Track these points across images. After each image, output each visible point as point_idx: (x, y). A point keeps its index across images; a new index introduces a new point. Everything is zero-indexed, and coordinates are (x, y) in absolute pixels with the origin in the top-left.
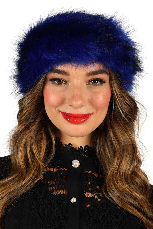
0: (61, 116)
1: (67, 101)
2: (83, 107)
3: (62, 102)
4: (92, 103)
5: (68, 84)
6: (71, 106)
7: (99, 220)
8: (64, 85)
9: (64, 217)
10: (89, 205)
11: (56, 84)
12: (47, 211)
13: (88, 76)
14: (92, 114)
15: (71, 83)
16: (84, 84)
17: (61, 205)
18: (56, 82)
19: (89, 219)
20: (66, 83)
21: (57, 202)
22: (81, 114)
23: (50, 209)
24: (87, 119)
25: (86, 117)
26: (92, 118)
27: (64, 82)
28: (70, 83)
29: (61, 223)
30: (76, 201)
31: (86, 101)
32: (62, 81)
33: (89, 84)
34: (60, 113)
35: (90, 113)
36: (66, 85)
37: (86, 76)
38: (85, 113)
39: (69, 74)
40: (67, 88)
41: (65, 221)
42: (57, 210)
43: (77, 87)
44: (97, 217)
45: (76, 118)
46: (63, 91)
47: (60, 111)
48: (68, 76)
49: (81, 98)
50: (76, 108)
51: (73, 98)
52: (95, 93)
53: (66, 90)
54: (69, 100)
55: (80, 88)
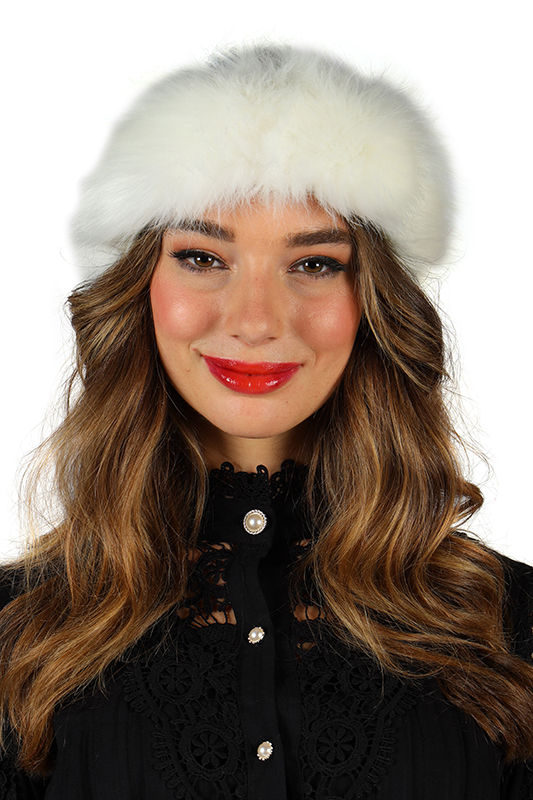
0: (203, 370)
1: (224, 320)
2: (275, 342)
3: (210, 324)
4: (301, 329)
5: (228, 269)
6: (235, 336)
7: (338, 686)
8: (218, 271)
9: (229, 689)
10: (305, 646)
11: (193, 268)
12: (175, 679)
13: (293, 246)
14: (302, 365)
15: (238, 265)
16: (278, 271)
17: (217, 656)
18: (192, 261)
19: (309, 688)
20: (224, 266)
21: (206, 648)
22: (266, 364)
24: (286, 379)
25: (283, 373)
26: (300, 379)
27: (216, 264)
28: (235, 266)
29: (220, 709)
30: (265, 636)
31: (286, 323)
32: (209, 259)
33: (293, 271)
34: (203, 361)
35: (298, 360)
36: (223, 272)
37: (284, 246)
38: (279, 362)
39: (233, 236)
40: (225, 281)
41: (231, 702)
42: (207, 673)
43: (257, 279)
44: (335, 680)
45: (250, 375)
46: (214, 291)
47: (201, 355)
48: (229, 244)
49: (268, 311)
50: (253, 344)
51: (244, 313)
52: (311, 300)
53: (222, 289)
54: (231, 318)
55: (266, 281)
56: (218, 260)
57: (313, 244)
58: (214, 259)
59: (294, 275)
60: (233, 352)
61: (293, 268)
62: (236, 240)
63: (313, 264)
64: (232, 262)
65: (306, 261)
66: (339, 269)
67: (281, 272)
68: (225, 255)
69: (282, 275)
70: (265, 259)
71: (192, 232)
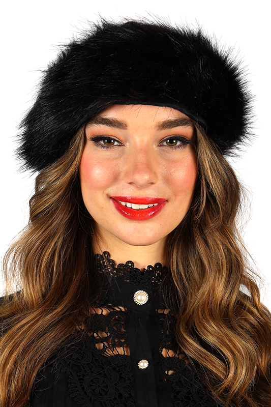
0: (111, 207)
1: (122, 175)
2: (153, 185)
3: (115, 178)
5: (124, 146)
6: (131, 183)
7: (192, 396)
8: (117, 147)
9: (130, 394)
11: (103, 146)
12: (99, 386)
13: (161, 129)
15: (129, 143)
17: (121, 374)
18: (102, 142)
19: (175, 397)
20: (121, 144)
21: (114, 369)
22: (148, 198)
23: (104, 381)
25: (158, 204)
27: (116, 143)
28: (127, 144)
30: (149, 365)
32: (112, 141)
33: (161, 146)
35: (165, 197)
36: (121, 148)
37: (158, 128)
38: (155, 197)
39: (126, 125)
40: (123, 153)
41: (132, 402)
42: (116, 384)
43: (141, 150)
44: (189, 393)
46: (116, 159)
47: (110, 197)
48: (124, 131)
49: (149, 168)
50: (141, 187)
51: (136, 169)
52: (172, 162)
53: (121, 157)
54: (127, 173)
55: (146, 151)
56: (117, 141)
57: (173, 127)
58: (115, 140)
59: (162, 148)
60: (128, 192)
61: (160, 143)
62: (128, 128)
63: (172, 141)
64: (126, 142)
65: (168, 139)
66: (188, 143)
67: (154, 146)
68: (122, 138)
69: (155, 147)
70: (146, 138)
71: (102, 126)
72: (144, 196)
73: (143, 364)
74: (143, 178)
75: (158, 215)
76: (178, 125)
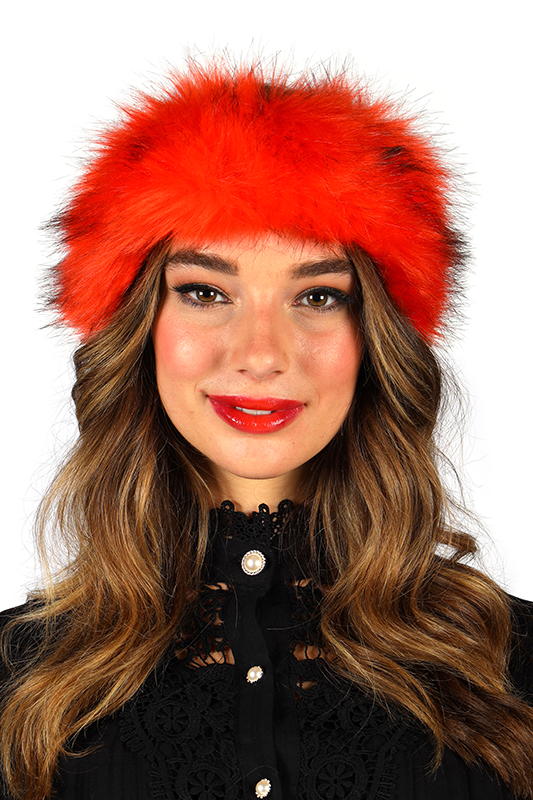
0: (208, 409)
1: (229, 355)
2: (281, 376)
3: (216, 361)
4: (307, 366)
5: (232, 303)
6: (242, 371)
7: (338, 723)
8: (220, 306)
9: (227, 727)
10: (305, 685)
11: (195, 304)
12: (172, 718)
13: (298, 277)
14: (305, 405)
15: (241, 298)
16: (283, 304)
17: (215, 695)
18: (193, 295)
19: (306, 724)
20: (227, 301)
21: (204, 687)
22: (272, 399)
26: (305, 419)
27: (219, 298)
28: (238, 300)
29: (217, 747)
30: (263, 675)
31: (292, 357)
32: (212, 294)
33: (298, 305)
34: (208, 401)
35: (301, 399)
36: (226, 307)
37: (289, 277)
39: (236, 269)
40: (229, 316)
41: (229, 740)
42: (204, 712)
43: (262, 312)
44: (333, 717)
46: (217, 327)
47: (207, 395)
48: (232, 278)
49: (274, 344)
50: (259, 379)
51: (250, 347)
52: (316, 335)
53: (226, 324)
54: (236, 353)
55: (271, 314)
56: (221, 294)
57: (318, 274)
58: (216, 292)
59: (299, 309)
60: (238, 388)
61: (297, 301)
62: (240, 273)
63: (317, 295)
64: (236, 296)
65: (310, 293)
67: (285, 305)
68: (228, 289)
69: (287, 308)
70: (270, 292)
71: (194, 266)
72: (265, 397)
73: (255, 674)
74: (261, 362)
75: (290, 426)
76: (327, 271)
